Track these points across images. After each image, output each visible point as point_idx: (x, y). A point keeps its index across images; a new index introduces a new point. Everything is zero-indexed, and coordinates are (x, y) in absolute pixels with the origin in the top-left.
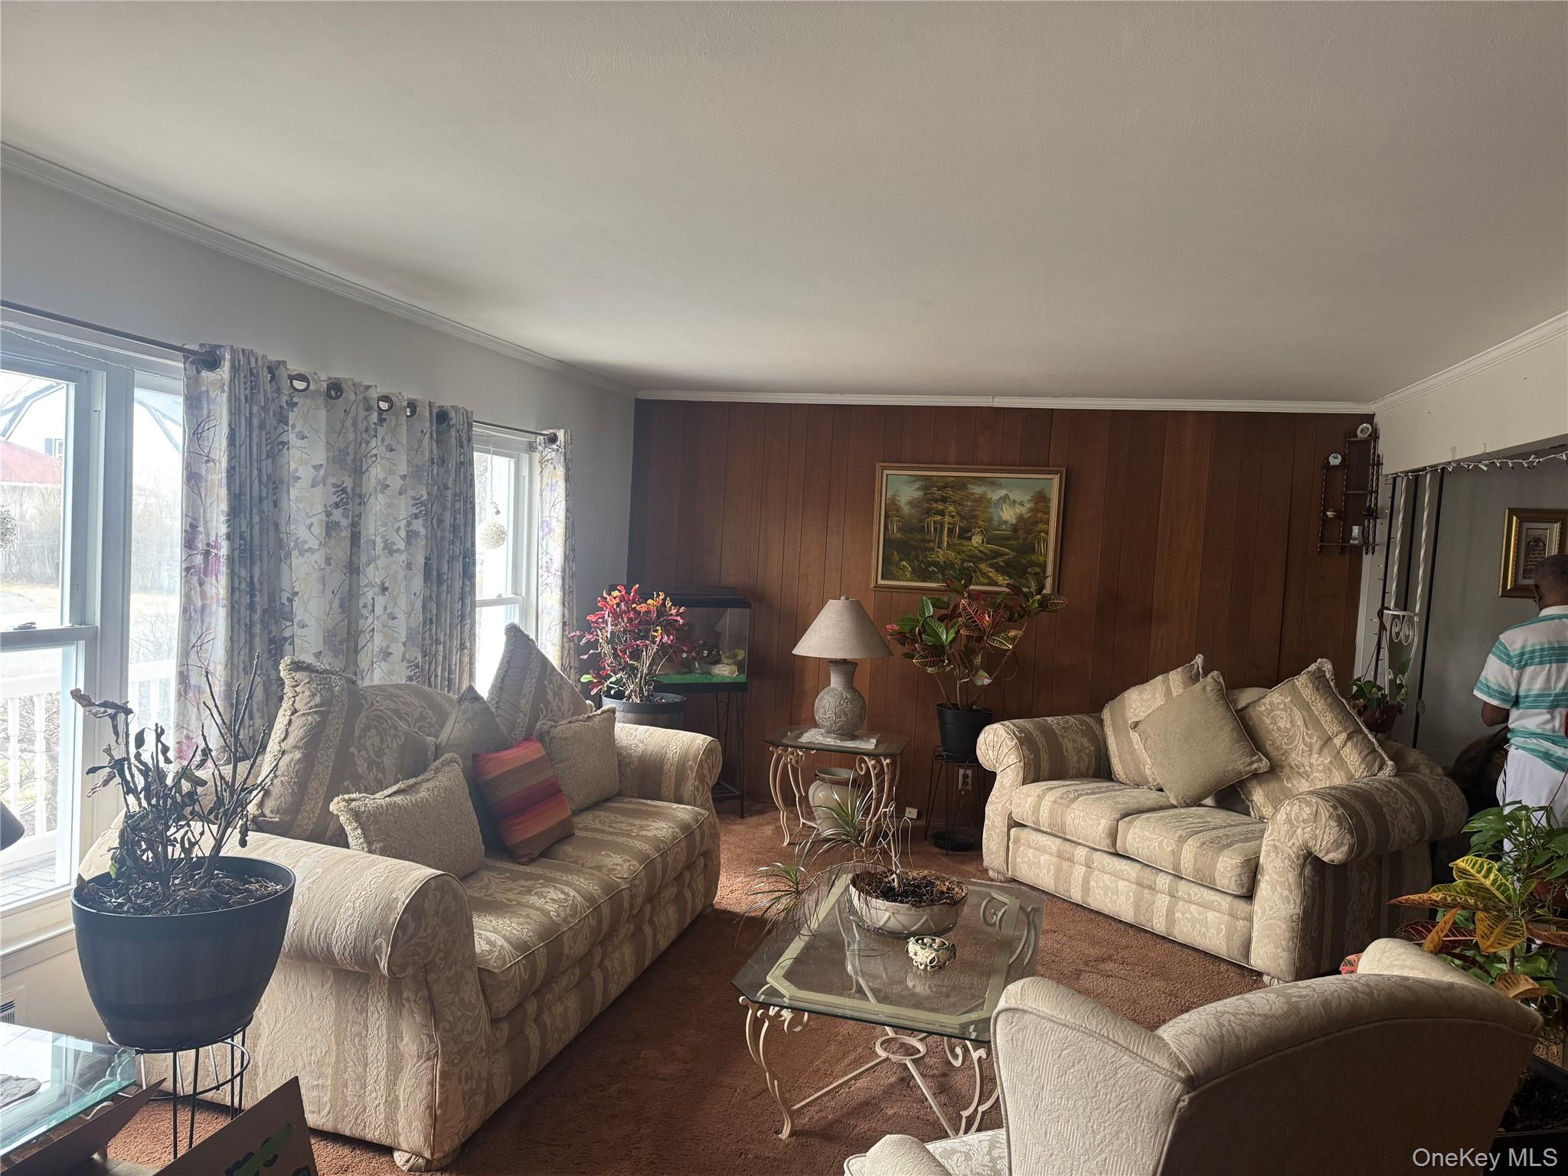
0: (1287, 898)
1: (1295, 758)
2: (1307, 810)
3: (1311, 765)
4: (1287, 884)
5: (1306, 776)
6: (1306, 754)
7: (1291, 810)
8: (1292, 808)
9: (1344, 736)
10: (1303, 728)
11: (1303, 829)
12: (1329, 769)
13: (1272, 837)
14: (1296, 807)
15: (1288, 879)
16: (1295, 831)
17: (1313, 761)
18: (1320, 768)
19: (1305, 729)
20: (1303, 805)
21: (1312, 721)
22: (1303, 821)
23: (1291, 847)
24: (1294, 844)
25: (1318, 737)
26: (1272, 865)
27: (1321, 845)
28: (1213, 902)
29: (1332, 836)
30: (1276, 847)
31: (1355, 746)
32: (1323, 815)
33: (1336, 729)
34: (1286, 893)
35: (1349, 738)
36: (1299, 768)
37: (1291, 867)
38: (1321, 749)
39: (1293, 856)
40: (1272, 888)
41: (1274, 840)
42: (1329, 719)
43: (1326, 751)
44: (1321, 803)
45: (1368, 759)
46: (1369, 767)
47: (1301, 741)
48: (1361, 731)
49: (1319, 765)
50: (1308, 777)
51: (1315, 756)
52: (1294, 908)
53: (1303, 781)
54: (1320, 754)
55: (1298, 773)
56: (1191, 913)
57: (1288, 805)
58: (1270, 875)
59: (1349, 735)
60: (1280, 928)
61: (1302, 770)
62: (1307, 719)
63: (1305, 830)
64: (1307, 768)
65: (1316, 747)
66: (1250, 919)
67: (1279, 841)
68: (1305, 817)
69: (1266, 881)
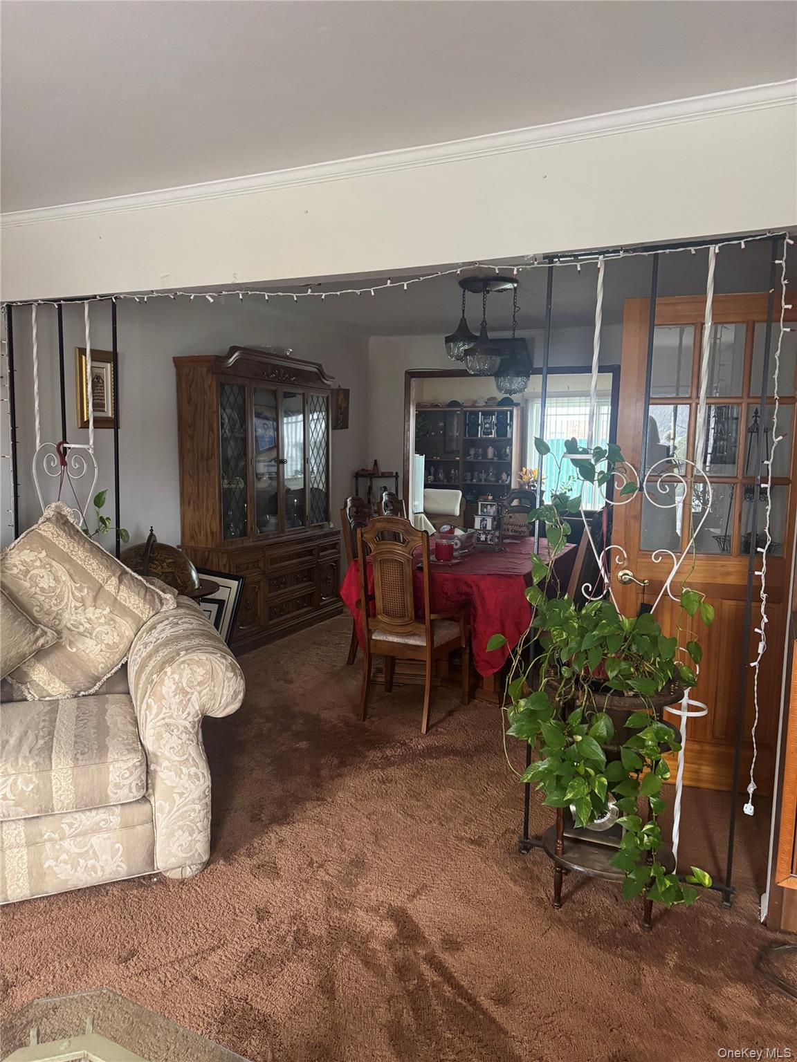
0: (196, 775)
1: (69, 619)
2: (201, 671)
3: (89, 621)
4: (191, 760)
5: (88, 634)
6: (80, 611)
7: (181, 678)
8: (180, 674)
9: (114, 580)
10: (69, 583)
11: (200, 693)
12: (112, 620)
13: (161, 716)
14: (187, 672)
15: (190, 754)
16: (189, 700)
17: (90, 615)
18: (102, 620)
19: (73, 584)
20: (195, 668)
21: (77, 573)
22: (199, 684)
23: (186, 719)
24: (189, 714)
25: (89, 588)
26: (168, 747)
27: (220, 703)
28: (98, 824)
29: (231, 688)
30: (168, 725)
31: (130, 588)
32: (219, 670)
33: (105, 574)
34: (193, 770)
35: (120, 581)
36: (78, 628)
37: (189, 739)
38: (95, 598)
39: (189, 726)
40: (176, 773)
41: (164, 719)
42: (95, 566)
43: (99, 602)
44: (212, 658)
45: (148, 597)
46: (152, 604)
47: (71, 597)
48: (127, 573)
49: (100, 618)
50: (91, 634)
51: (92, 609)
52: (204, 782)
53: (87, 640)
54: (95, 606)
55: (79, 633)
56: (68, 852)
57: (173, 673)
58: (169, 760)
59: (119, 578)
60: (194, 810)
61: (81, 629)
62: (72, 571)
63: (202, 694)
64: (87, 625)
65: (89, 601)
66: (152, 820)
67: (171, 717)
68: (200, 678)
69: (167, 768)
